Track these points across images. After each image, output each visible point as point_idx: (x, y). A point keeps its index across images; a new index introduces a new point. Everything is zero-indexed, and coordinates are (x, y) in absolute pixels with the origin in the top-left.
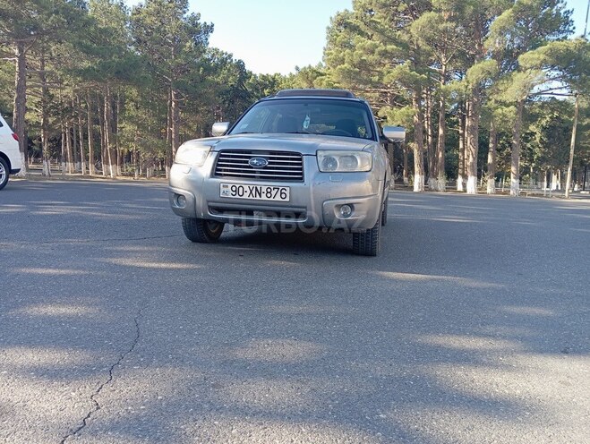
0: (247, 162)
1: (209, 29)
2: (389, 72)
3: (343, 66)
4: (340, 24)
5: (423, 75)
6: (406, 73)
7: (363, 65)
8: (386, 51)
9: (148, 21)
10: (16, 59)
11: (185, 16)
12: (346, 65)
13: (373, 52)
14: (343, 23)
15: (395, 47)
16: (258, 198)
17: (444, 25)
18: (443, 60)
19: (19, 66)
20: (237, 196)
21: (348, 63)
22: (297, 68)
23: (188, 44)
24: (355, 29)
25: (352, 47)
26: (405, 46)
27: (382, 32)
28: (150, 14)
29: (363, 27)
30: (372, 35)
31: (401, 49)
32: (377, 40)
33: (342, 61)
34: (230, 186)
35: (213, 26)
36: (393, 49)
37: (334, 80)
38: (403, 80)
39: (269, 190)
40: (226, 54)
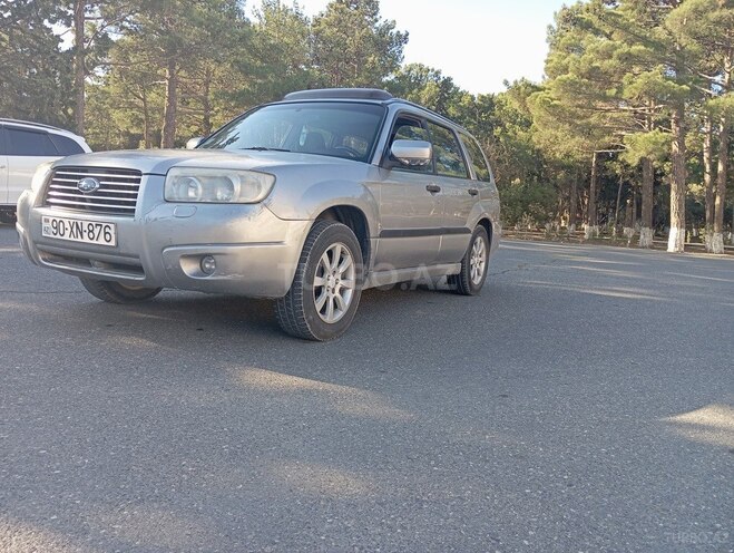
0: (75, 184)
1: (403, 39)
2: (631, 83)
3: (564, 77)
4: (566, 21)
5: (684, 86)
6: (656, 84)
7: (593, 73)
8: (629, 54)
9: (328, 32)
10: (167, 82)
11: (377, 25)
12: (570, 75)
13: (610, 57)
14: (571, 19)
15: (642, 48)
16: (79, 239)
17: (717, 13)
18: (727, 65)
19: (169, 90)
20: (58, 236)
21: (574, 72)
22: (506, 83)
23: (371, 59)
24: (587, 26)
25: (581, 50)
26: (659, 46)
27: (625, 28)
28: (330, 25)
29: (596, 23)
30: (612, 33)
31: (652, 50)
32: (617, 39)
33: (565, 70)
34: (51, 219)
35: (407, 34)
36: (639, 51)
37: (553, 96)
38: (652, 93)
39: (91, 228)
40: (433, 70)
